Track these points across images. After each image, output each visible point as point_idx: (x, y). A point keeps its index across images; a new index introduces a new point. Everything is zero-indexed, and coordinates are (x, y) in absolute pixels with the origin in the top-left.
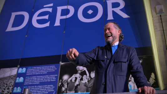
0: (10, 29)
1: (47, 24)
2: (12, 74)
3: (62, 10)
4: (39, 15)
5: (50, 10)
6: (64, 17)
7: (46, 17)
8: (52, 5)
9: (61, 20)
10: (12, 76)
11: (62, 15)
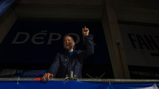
0: (14, 42)
1: (42, 43)
2: (12, 74)
3: (53, 35)
4: (37, 36)
5: (45, 34)
6: (54, 40)
7: (42, 38)
8: (46, 31)
9: (52, 41)
10: (11, 75)
11: (53, 38)
